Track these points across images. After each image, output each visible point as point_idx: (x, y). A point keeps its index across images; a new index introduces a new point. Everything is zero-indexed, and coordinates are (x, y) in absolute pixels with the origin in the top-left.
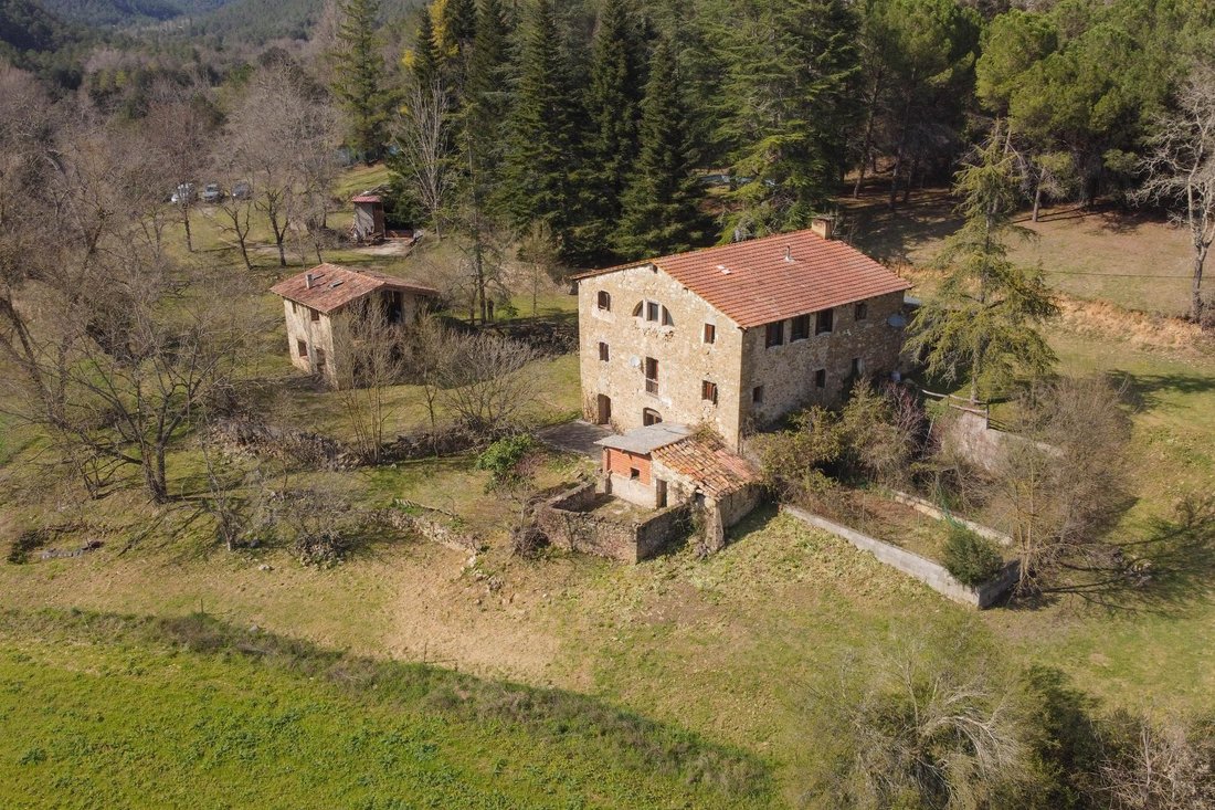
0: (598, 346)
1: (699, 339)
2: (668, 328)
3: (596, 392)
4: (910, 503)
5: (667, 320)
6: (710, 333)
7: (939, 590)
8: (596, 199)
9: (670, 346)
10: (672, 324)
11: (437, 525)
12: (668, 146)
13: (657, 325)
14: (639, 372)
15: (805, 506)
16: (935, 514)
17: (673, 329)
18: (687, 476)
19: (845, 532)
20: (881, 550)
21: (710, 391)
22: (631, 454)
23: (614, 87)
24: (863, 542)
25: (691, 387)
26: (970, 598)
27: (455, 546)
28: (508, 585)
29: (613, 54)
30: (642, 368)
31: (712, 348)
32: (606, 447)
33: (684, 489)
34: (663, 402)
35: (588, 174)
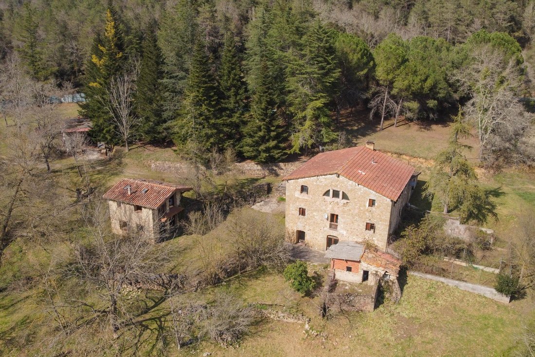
0: (298, 209)
1: (365, 206)
2: (345, 201)
3: (295, 229)
4: (451, 261)
5: (345, 197)
6: (372, 203)
7: (490, 297)
8: (231, 131)
9: (346, 209)
10: (348, 199)
11: (280, 312)
12: (269, 107)
13: (340, 200)
14: (326, 220)
15: (418, 270)
16: (464, 264)
17: (348, 201)
18: (381, 268)
19: (442, 279)
20: (461, 285)
21: (370, 227)
22: (347, 261)
23: (236, 79)
24: (451, 283)
25: (359, 225)
26: (505, 300)
27: (291, 320)
28: (330, 335)
29: (233, 64)
30: (328, 219)
31: (373, 208)
32: (333, 259)
33: (378, 273)
34: (341, 232)
35: (226, 120)
